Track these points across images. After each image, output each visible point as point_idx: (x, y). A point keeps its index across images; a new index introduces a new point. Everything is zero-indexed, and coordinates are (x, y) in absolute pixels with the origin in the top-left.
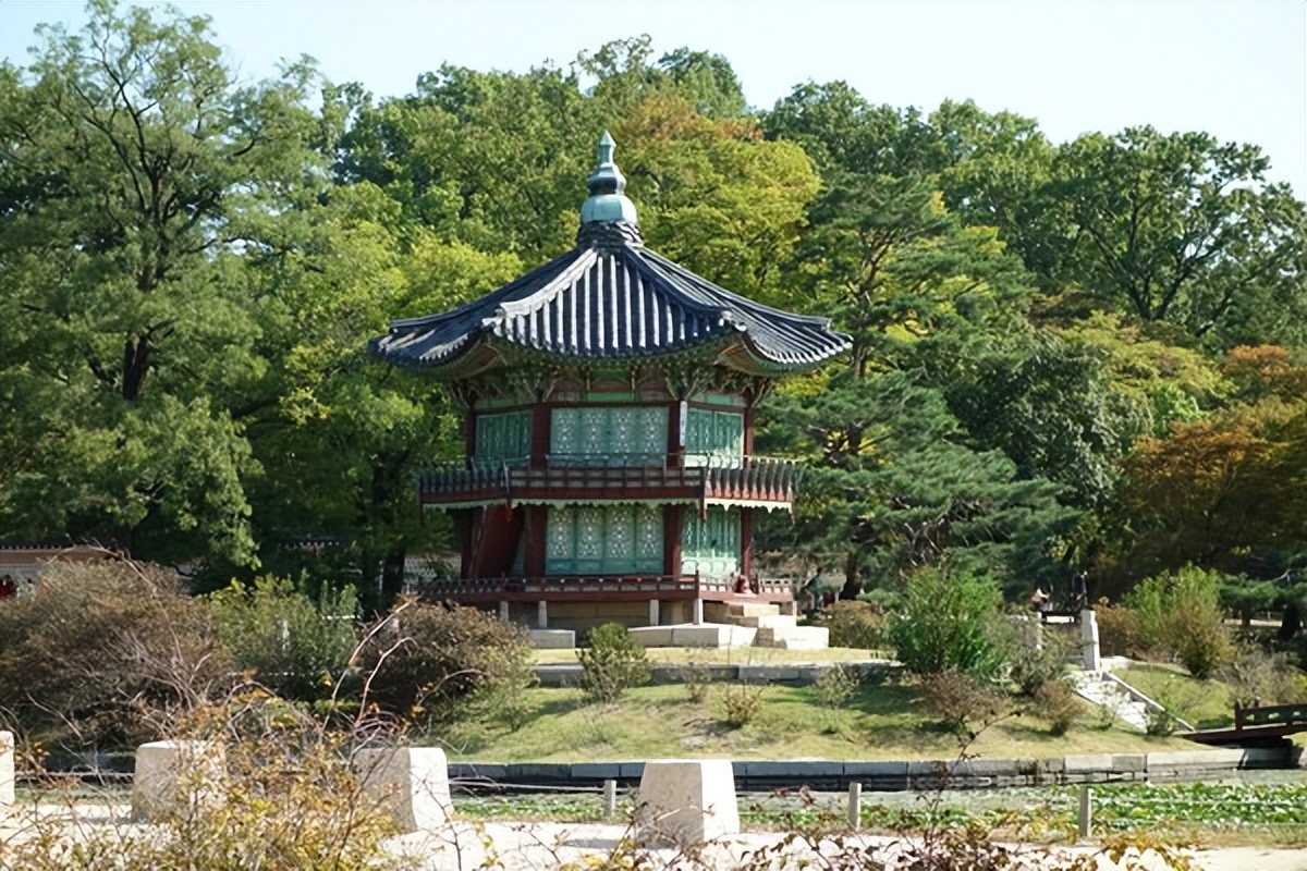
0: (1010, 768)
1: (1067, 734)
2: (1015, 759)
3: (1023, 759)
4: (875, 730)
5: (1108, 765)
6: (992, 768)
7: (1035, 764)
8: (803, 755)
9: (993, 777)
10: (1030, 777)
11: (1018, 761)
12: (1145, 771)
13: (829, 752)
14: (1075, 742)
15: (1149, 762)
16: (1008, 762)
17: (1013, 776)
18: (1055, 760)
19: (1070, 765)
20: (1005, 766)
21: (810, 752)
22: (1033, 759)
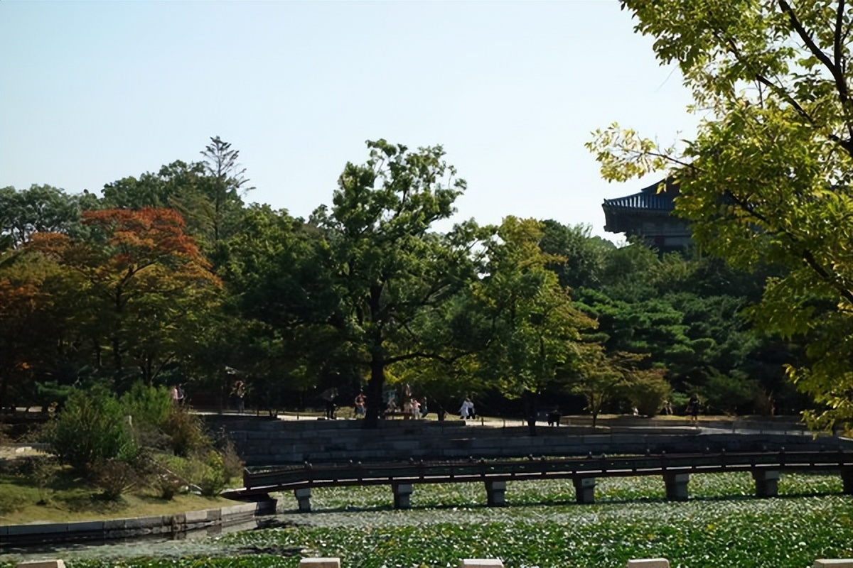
0: (160, 521)
1: (174, 497)
2: (161, 516)
3: (166, 515)
4: (67, 500)
5: (205, 517)
6: (150, 522)
7: (172, 518)
8: (35, 520)
9: (151, 528)
10: (170, 527)
11: (163, 517)
12: (220, 519)
13: (49, 517)
14: (181, 503)
15: (222, 513)
16: (158, 518)
17: (161, 527)
18: (181, 516)
19: (189, 518)
20: (156, 522)
21: (39, 519)
22: (170, 515)
